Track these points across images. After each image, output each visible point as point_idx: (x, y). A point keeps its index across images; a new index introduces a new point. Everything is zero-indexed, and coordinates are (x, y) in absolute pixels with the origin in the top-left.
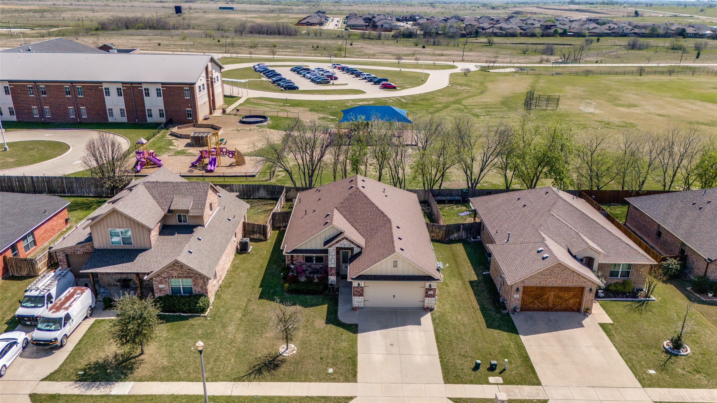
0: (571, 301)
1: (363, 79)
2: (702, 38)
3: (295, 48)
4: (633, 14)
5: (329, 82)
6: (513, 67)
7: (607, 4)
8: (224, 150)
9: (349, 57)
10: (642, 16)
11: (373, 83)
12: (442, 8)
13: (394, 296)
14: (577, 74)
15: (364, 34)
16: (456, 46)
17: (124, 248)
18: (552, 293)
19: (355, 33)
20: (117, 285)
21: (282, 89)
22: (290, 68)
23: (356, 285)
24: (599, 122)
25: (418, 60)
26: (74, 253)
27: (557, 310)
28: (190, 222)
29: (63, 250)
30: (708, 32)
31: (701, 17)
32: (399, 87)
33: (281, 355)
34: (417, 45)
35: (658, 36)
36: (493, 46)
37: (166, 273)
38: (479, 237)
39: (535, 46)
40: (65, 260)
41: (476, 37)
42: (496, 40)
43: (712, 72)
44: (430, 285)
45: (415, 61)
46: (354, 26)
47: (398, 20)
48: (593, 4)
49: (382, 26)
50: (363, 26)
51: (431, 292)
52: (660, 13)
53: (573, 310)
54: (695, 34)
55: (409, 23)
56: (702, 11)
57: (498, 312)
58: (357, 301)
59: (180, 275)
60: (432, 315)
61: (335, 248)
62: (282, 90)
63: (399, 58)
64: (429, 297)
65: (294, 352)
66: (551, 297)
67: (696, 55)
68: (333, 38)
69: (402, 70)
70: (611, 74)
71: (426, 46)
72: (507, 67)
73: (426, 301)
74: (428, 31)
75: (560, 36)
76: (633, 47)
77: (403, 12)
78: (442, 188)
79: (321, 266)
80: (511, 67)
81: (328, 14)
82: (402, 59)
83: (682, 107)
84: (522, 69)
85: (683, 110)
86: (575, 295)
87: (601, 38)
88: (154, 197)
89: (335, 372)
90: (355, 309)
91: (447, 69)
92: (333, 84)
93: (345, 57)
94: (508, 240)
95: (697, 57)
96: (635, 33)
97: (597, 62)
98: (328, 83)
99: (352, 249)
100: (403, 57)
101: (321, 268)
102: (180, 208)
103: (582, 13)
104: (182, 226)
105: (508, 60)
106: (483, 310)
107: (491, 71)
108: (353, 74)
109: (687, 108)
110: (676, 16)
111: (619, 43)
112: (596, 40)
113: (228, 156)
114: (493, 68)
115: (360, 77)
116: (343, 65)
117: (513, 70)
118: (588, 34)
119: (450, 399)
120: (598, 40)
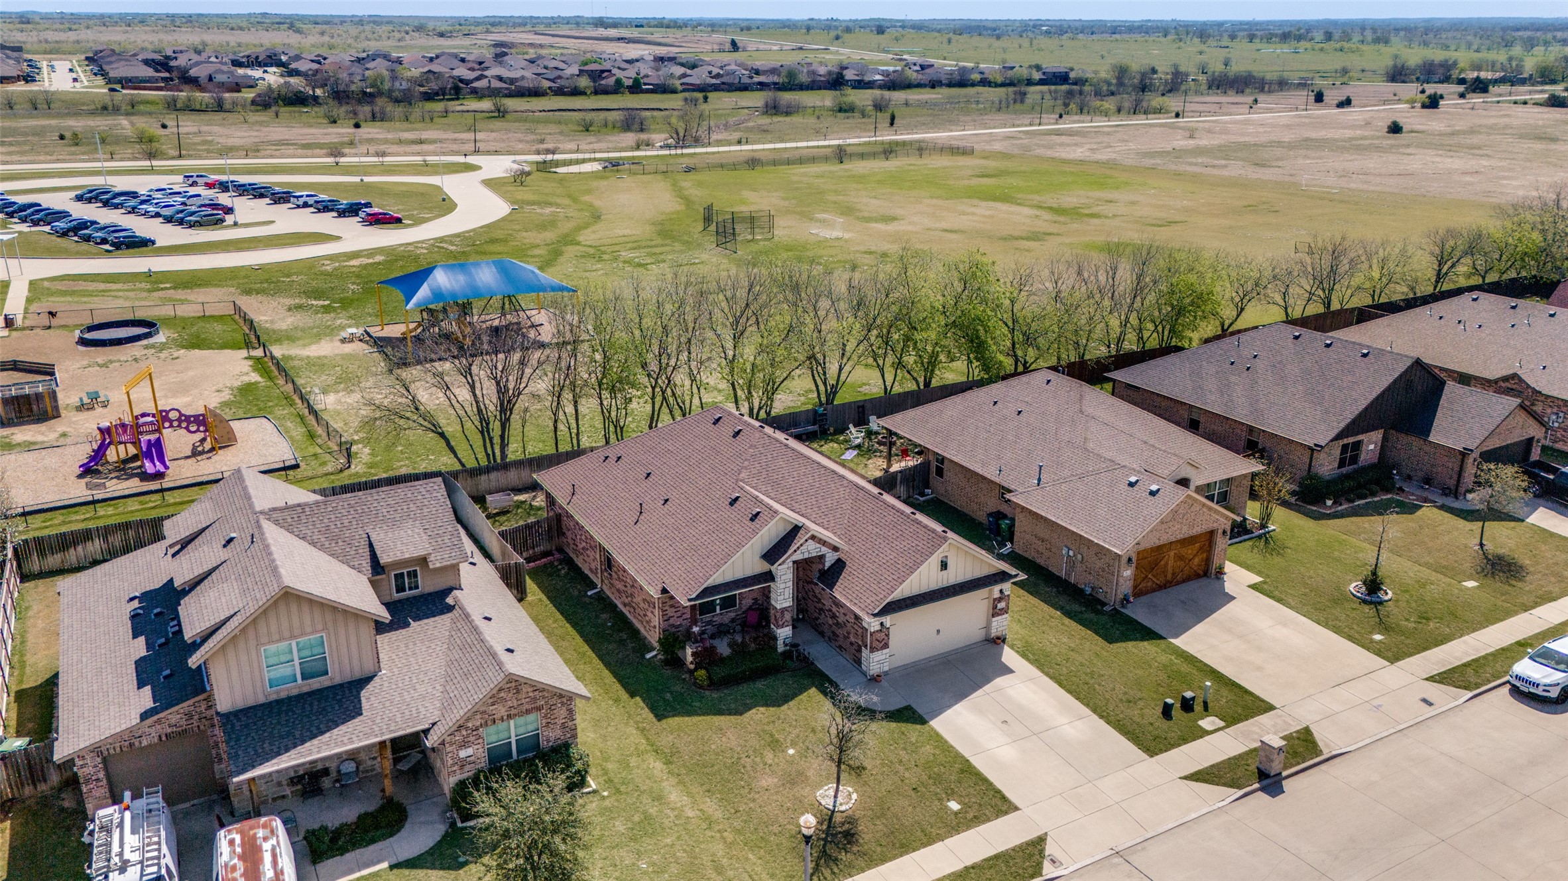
0: (1196, 561)
1: (298, 207)
2: (872, 88)
3: (10, 144)
4: (728, 46)
5: (223, 221)
6: (595, 160)
7: (668, 27)
8: (173, 415)
9: (190, 157)
10: (744, 50)
11: (335, 214)
12: (322, 33)
13: (938, 631)
14: (734, 166)
15: (175, 100)
16: (427, 119)
17: (305, 689)
18: (1172, 554)
19: (150, 98)
20: (284, 797)
21: (107, 247)
22: (73, 194)
23: (878, 628)
24: (866, 253)
25: (384, 154)
26: (131, 745)
27: (1178, 583)
28: (426, 585)
29: (96, 750)
30: (878, 77)
31: (842, 50)
32: (408, 218)
33: (833, 812)
34: (335, 122)
35: (802, 87)
36: (508, 116)
37: (479, 716)
38: (928, 491)
39: (603, 115)
40: (101, 775)
41: (458, 99)
42: (511, 103)
43: (942, 149)
44: (1001, 591)
45: (376, 159)
46: (129, 80)
47: (237, 63)
48: (642, 26)
49: (210, 79)
50: (157, 81)
51: (1001, 605)
52: (775, 45)
53: (1198, 576)
54: (860, 82)
55: (270, 69)
56: (837, 38)
57: (1098, 612)
58: (876, 662)
59: (513, 712)
60: (1012, 647)
61: (791, 564)
62: (107, 251)
63: (335, 152)
64: (999, 615)
65: (854, 796)
66: (1170, 561)
67: (889, 120)
68: (93, 113)
69: (367, 179)
70: (794, 163)
71: (362, 124)
72: (584, 161)
73: (994, 624)
74: (341, 88)
75: (632, 93)
76: (773, 109)
77: (228, 44)
78: (773, 414)
79: (732, 615)
80: (590, 160)
81: (28, 52)
82: (343, 155)
83: (964, 213)
84: (615, 164)
85: (970, 217)
86: (1201, 548)
87: (710, 95)
88: (313, 544)
89: (966, 806)
90: (876, 679)
91: (461, 172)
92: (236, 224)
93: (180, 157)
94: (1039, 480)
95: (892, 124)
96: (760, 83)
97: (739, 142)
98: (219, 222)
99: (822, 558)
100: (346, 151)
101: (733, 620)
102: (407, 556)
103: (631, 45)
104: (408, 599)
105: (573, 146)
106: (1069, 614)
107: (559, 170)
108: (262, 196)
109: (973, 214)
110: (801, 49)
111: (744, 104)
112: (702, 100)
113: (187, 428)
114: (557, 164)
115: (289, 202)
116: (214, 177)
117: (597, 167)
118: (680, 88)
119: (1186, 778)
120: (706, 98)
